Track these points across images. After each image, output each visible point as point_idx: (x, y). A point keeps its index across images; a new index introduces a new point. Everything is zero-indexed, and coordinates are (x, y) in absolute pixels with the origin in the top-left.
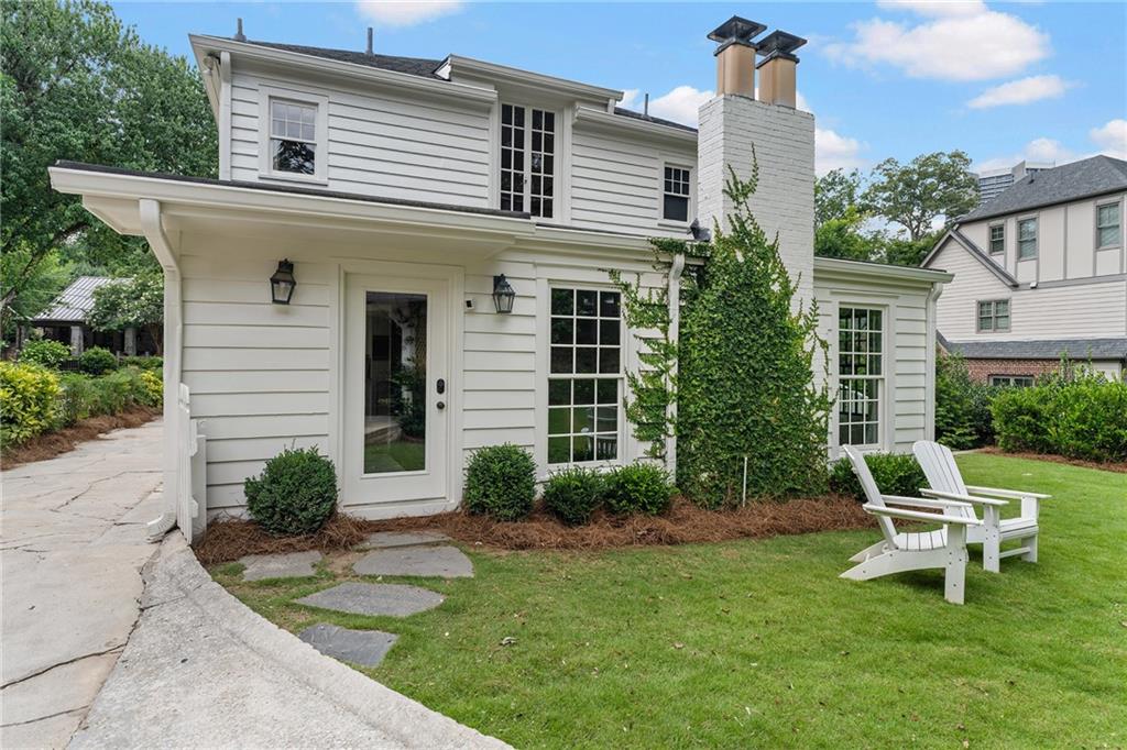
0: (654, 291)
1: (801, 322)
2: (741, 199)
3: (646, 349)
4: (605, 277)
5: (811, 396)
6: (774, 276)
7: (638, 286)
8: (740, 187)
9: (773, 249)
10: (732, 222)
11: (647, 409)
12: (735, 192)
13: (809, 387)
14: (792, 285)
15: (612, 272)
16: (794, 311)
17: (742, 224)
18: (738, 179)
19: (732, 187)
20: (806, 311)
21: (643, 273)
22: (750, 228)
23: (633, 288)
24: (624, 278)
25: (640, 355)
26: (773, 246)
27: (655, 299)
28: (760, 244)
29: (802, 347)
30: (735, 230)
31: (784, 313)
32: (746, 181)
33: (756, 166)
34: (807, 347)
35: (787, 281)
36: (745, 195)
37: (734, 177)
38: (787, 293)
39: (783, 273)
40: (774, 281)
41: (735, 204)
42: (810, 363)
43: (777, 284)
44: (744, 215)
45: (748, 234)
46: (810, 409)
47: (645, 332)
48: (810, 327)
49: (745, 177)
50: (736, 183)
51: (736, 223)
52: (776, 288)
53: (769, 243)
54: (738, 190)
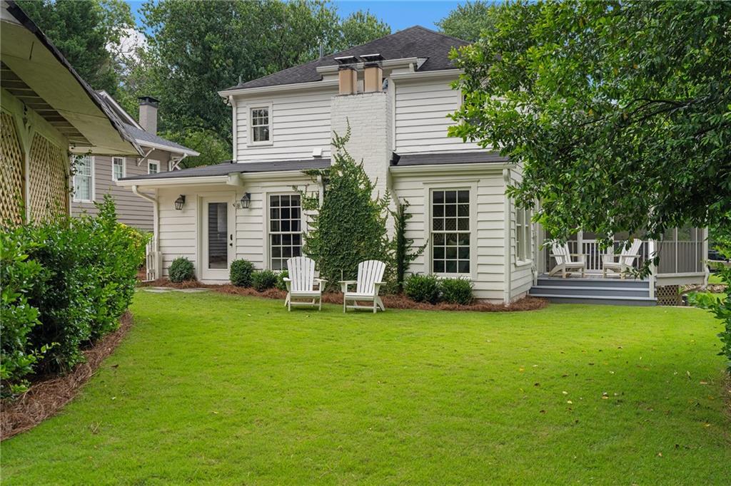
0: (314, 193)
1: (379, 203)
2: (341, 146)
3: (311, 220)
4: (291, 189)
5: (386, 242)
6: (361, 181)
7: (306, 192)
8: (340, 140)
9: (360, 167)
10: (336, 158)
11: (311, 248)
12: (337, 143)
13: (384, 237)
14: (372, 184)
15: (294, 187)
16: (374, 197)
17: (341, 158)
18: (339, 136)
19: (336, 141)
20: (381, 197)
21: (308, 185)
22: (345, 159)
23: (304, 192)
24: (299, 189)
25: (308, 223)
26: (360, 166)
27: (315, 197)
28: (352, 166)
29: (379, 216)
30: (337, 161)
31: (368, 199)
32: (343, 137)
33: (349, 128)
34: (383, 216)
35: (369, 183)
36: (343, 144)
37: (337, 136)
38: (369, 188)
39: (366, 178)
40: (361, 184)
41: (338, 149)
42: (384, 224)
43: (363, 185)
44: (343, 153)
45: (344, 162)
46: (385, 249)
47: (310, 212)
48: (384, 206)
49: (342, 135)
50: (338, 139)
51: (338, 158)
52: (362, 187)
53: (358, 164)
54: (338, 141)
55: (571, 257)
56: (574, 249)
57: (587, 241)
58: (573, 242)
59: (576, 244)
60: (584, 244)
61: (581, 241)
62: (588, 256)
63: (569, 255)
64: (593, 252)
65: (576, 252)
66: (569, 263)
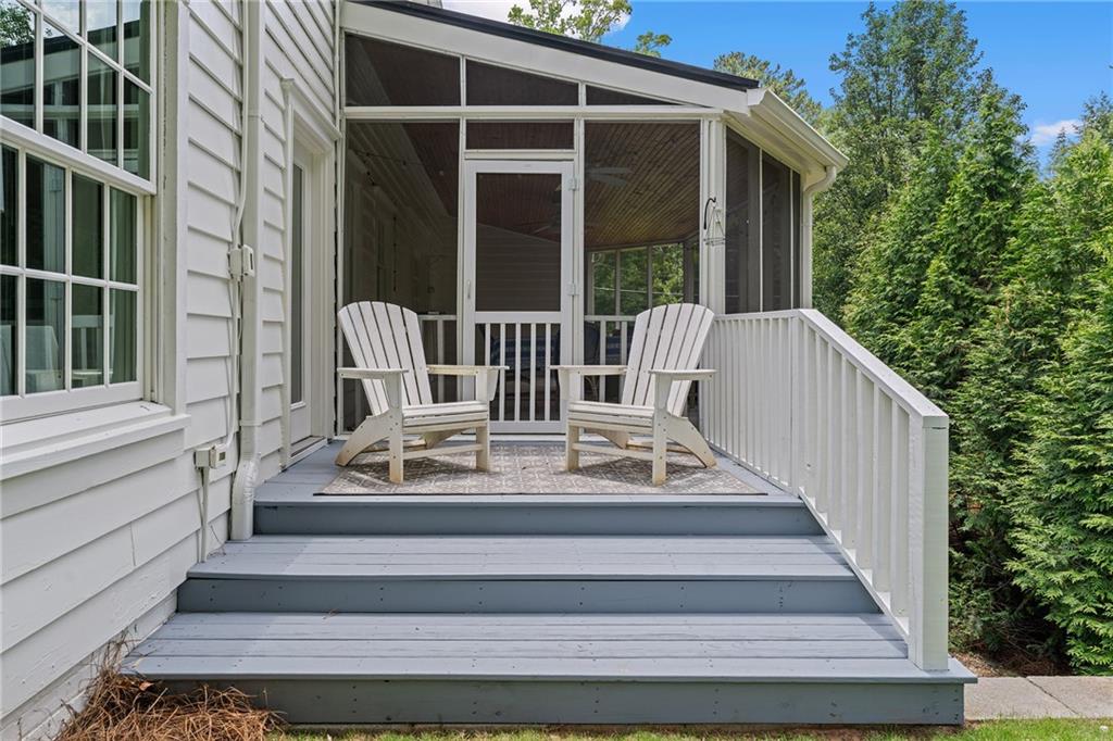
55: (433, 379)
56: (440, 346)
57: (489, 318)
58: (441, 319)
59: (451, 328)
60: (480, 328)
61: (469, 316)
62: (510, 376)
63: (424, 370)
64: (526, 355)
65: (451, 358)
66: (420, 407)
